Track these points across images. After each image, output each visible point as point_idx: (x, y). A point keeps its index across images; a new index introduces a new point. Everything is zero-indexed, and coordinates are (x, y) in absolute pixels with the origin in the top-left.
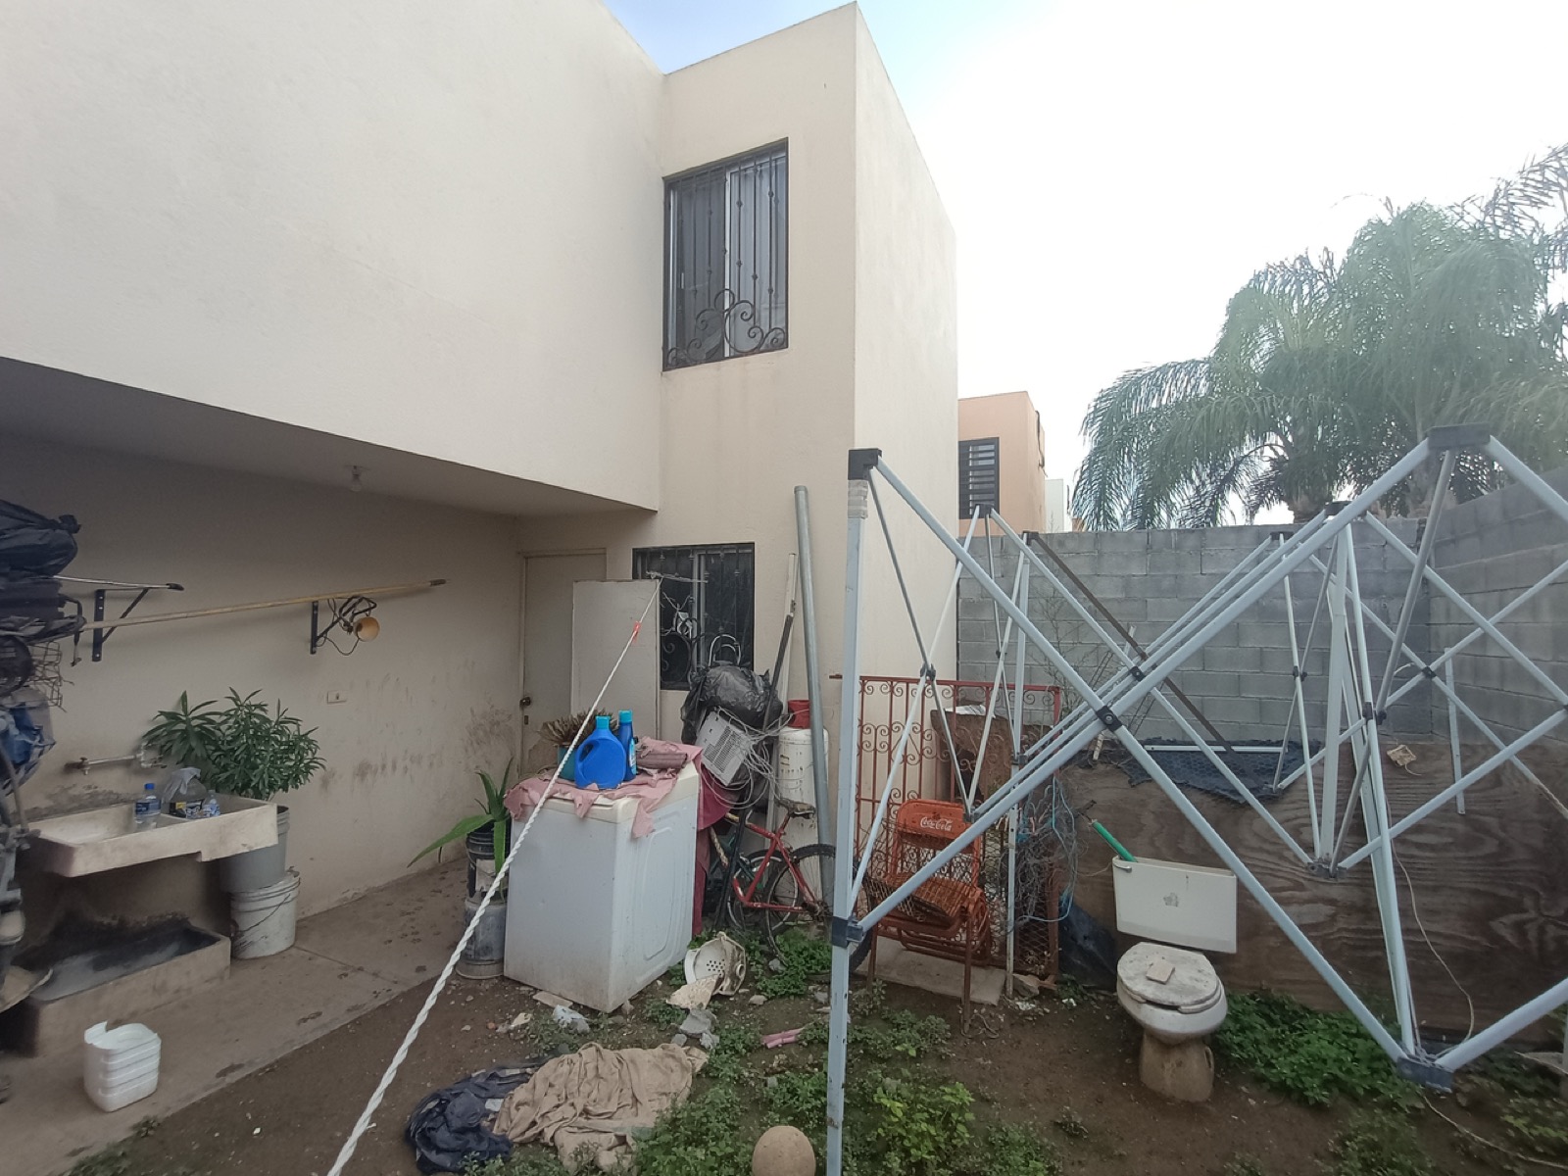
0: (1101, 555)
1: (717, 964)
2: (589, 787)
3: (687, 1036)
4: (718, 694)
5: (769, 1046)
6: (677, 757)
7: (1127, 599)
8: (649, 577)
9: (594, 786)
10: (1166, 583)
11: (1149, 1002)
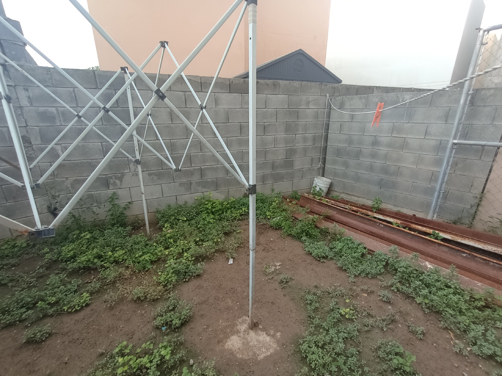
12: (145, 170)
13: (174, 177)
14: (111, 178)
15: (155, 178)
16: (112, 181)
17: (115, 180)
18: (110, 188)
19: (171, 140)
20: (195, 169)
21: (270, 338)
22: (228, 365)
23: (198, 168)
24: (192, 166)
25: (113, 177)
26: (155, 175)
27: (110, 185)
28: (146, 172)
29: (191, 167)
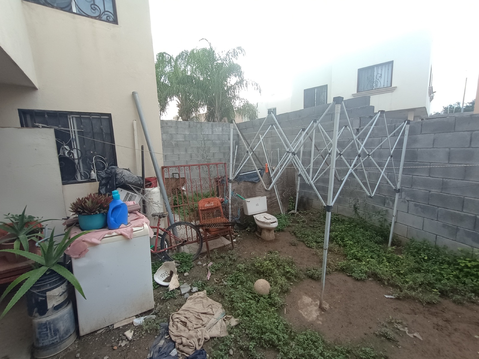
0: (178, 128)
1: (164, 274)
2: (120, 227)
3: (188, 293)
4: (126, 180)
5: (208, 279)
6: (136, 206)
7: (185, 141)
8: (38, 127)
9: (123, 225)
10: (194, 136)
11: (272, 223)
12: (413, 200)
13: (439, 216)
14: (387, 198)
15: (420, 209)
16: (387, 201)
17: (390, 201)
18: (385, 206)
19: (444, 179)
20: (467, 216)
21: (315, 317)
22: (293, 297)
23: (471, 216)
24: (464, 211)
25: (389, 199)
26: (420, 207)
27: (386, 204)
28: (413, 202)
29: (462, 211)
